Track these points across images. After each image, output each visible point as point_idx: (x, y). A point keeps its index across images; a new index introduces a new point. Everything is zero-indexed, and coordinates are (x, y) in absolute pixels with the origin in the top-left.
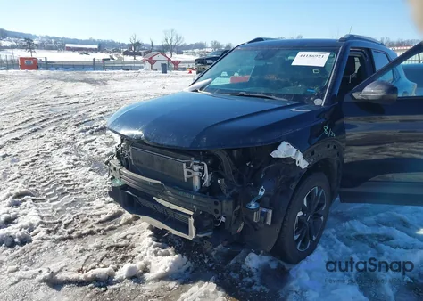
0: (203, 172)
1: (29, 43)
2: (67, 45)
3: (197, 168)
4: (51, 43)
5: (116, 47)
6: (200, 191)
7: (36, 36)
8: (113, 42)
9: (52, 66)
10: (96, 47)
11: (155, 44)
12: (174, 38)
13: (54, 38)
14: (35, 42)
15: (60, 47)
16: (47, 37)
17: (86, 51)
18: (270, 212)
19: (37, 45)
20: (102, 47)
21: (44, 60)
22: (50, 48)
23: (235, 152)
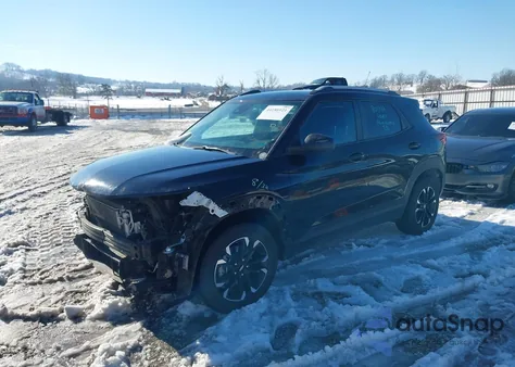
0: (129, 219)
1: (106, 90)
2: (147, 90)
3: (125, 215)
4: (130, 88)
5: (202, 91)
6: (129, 238)
7: (115, 81)
8: (199, 85)
9: (128, 114)
10: (179, 91)
11: (245, 87)
12: (268, 80)
13: (134, 82)
14: (113, 88)
15: (140, 92)
16: (127, 82)
17: (167, 96)
18: (187, 258)
19: (114, 91)
20: (185, 91)
21: (116, 107)
22: (129, 94)
23: (167, 202)
